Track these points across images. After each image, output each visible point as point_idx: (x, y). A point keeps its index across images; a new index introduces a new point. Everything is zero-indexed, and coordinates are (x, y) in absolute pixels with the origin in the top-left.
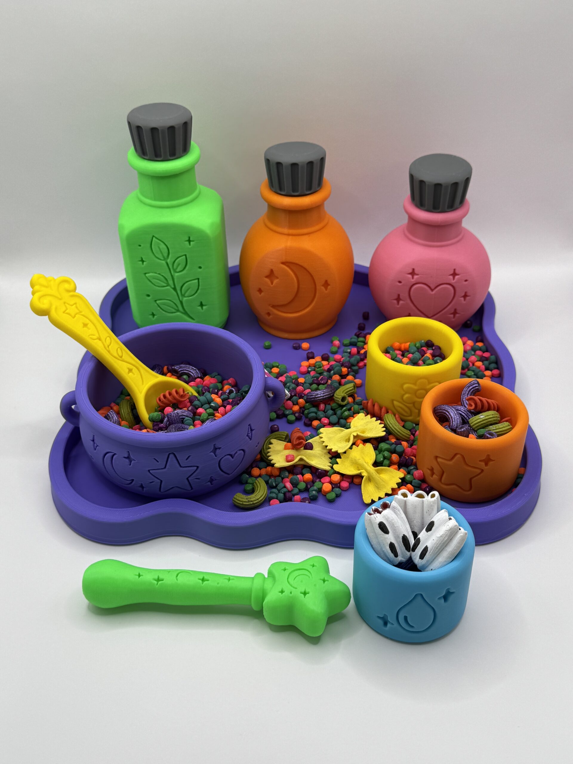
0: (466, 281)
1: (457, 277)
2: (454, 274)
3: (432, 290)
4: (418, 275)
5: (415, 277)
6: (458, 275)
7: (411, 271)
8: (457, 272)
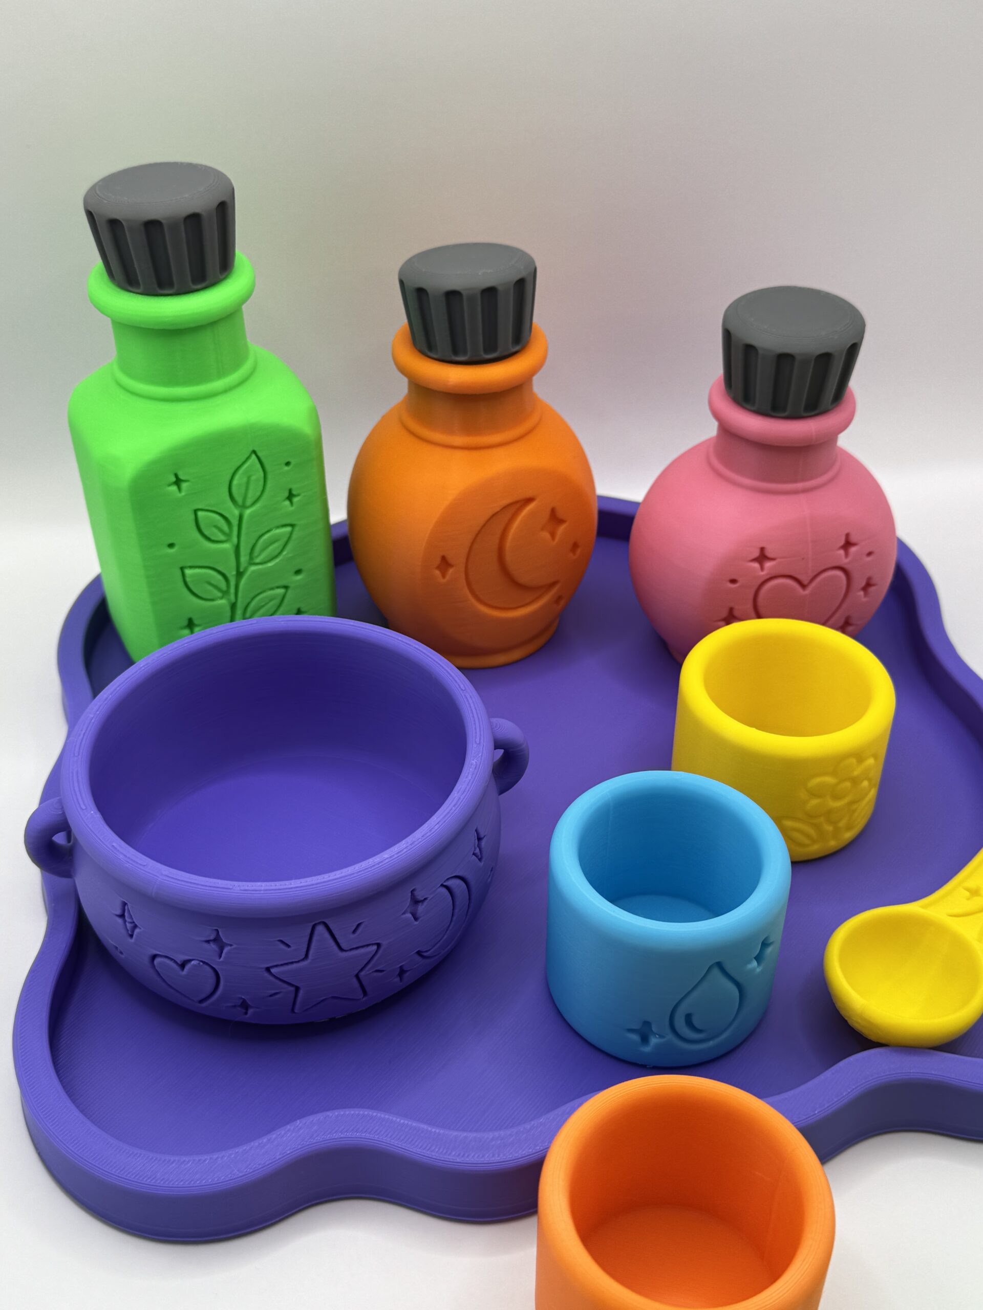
0: (870, 554)
1: (853, 550)
2: (848, 544)
3: (803, 586)
4: (773, 559)
5: (768, 565)
6: (854, 544)
7: (756, 554)
8: (853, 539)
